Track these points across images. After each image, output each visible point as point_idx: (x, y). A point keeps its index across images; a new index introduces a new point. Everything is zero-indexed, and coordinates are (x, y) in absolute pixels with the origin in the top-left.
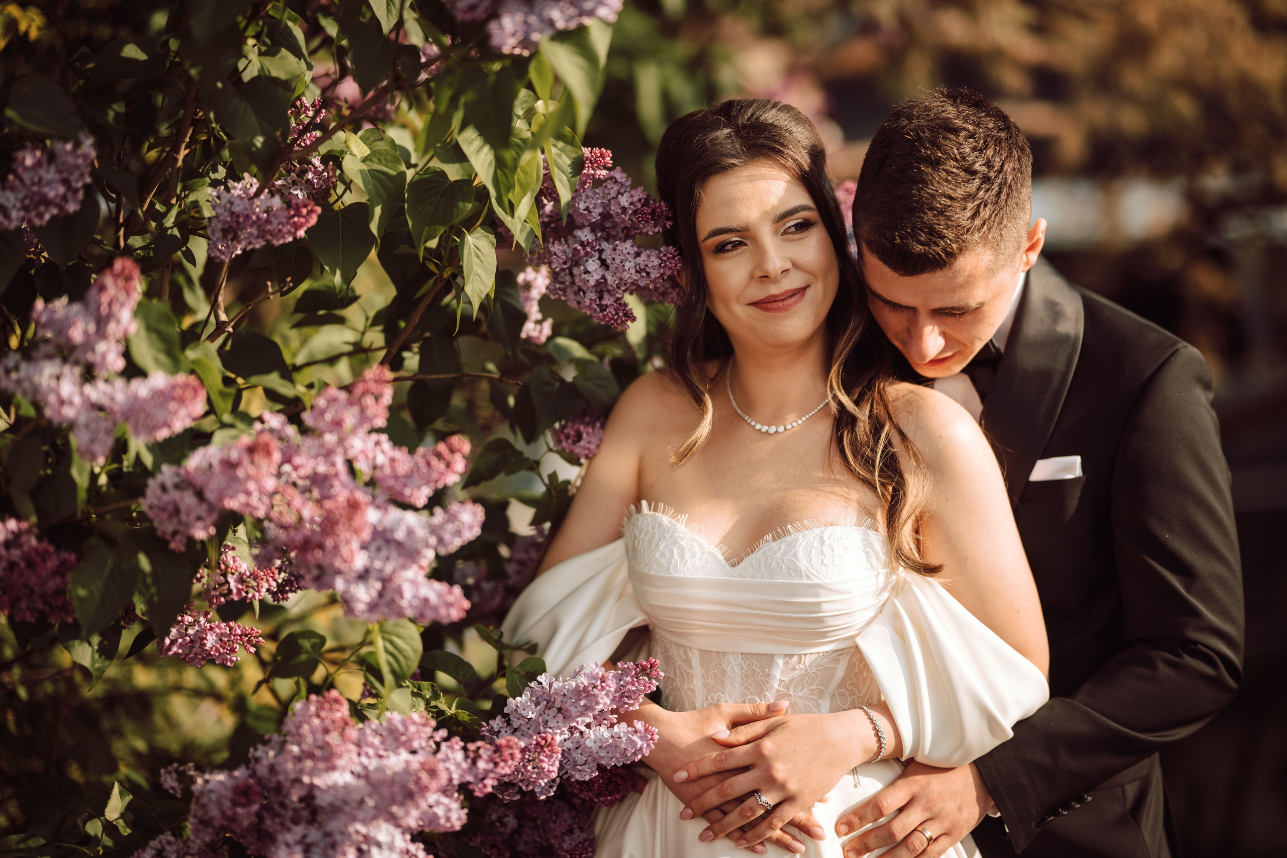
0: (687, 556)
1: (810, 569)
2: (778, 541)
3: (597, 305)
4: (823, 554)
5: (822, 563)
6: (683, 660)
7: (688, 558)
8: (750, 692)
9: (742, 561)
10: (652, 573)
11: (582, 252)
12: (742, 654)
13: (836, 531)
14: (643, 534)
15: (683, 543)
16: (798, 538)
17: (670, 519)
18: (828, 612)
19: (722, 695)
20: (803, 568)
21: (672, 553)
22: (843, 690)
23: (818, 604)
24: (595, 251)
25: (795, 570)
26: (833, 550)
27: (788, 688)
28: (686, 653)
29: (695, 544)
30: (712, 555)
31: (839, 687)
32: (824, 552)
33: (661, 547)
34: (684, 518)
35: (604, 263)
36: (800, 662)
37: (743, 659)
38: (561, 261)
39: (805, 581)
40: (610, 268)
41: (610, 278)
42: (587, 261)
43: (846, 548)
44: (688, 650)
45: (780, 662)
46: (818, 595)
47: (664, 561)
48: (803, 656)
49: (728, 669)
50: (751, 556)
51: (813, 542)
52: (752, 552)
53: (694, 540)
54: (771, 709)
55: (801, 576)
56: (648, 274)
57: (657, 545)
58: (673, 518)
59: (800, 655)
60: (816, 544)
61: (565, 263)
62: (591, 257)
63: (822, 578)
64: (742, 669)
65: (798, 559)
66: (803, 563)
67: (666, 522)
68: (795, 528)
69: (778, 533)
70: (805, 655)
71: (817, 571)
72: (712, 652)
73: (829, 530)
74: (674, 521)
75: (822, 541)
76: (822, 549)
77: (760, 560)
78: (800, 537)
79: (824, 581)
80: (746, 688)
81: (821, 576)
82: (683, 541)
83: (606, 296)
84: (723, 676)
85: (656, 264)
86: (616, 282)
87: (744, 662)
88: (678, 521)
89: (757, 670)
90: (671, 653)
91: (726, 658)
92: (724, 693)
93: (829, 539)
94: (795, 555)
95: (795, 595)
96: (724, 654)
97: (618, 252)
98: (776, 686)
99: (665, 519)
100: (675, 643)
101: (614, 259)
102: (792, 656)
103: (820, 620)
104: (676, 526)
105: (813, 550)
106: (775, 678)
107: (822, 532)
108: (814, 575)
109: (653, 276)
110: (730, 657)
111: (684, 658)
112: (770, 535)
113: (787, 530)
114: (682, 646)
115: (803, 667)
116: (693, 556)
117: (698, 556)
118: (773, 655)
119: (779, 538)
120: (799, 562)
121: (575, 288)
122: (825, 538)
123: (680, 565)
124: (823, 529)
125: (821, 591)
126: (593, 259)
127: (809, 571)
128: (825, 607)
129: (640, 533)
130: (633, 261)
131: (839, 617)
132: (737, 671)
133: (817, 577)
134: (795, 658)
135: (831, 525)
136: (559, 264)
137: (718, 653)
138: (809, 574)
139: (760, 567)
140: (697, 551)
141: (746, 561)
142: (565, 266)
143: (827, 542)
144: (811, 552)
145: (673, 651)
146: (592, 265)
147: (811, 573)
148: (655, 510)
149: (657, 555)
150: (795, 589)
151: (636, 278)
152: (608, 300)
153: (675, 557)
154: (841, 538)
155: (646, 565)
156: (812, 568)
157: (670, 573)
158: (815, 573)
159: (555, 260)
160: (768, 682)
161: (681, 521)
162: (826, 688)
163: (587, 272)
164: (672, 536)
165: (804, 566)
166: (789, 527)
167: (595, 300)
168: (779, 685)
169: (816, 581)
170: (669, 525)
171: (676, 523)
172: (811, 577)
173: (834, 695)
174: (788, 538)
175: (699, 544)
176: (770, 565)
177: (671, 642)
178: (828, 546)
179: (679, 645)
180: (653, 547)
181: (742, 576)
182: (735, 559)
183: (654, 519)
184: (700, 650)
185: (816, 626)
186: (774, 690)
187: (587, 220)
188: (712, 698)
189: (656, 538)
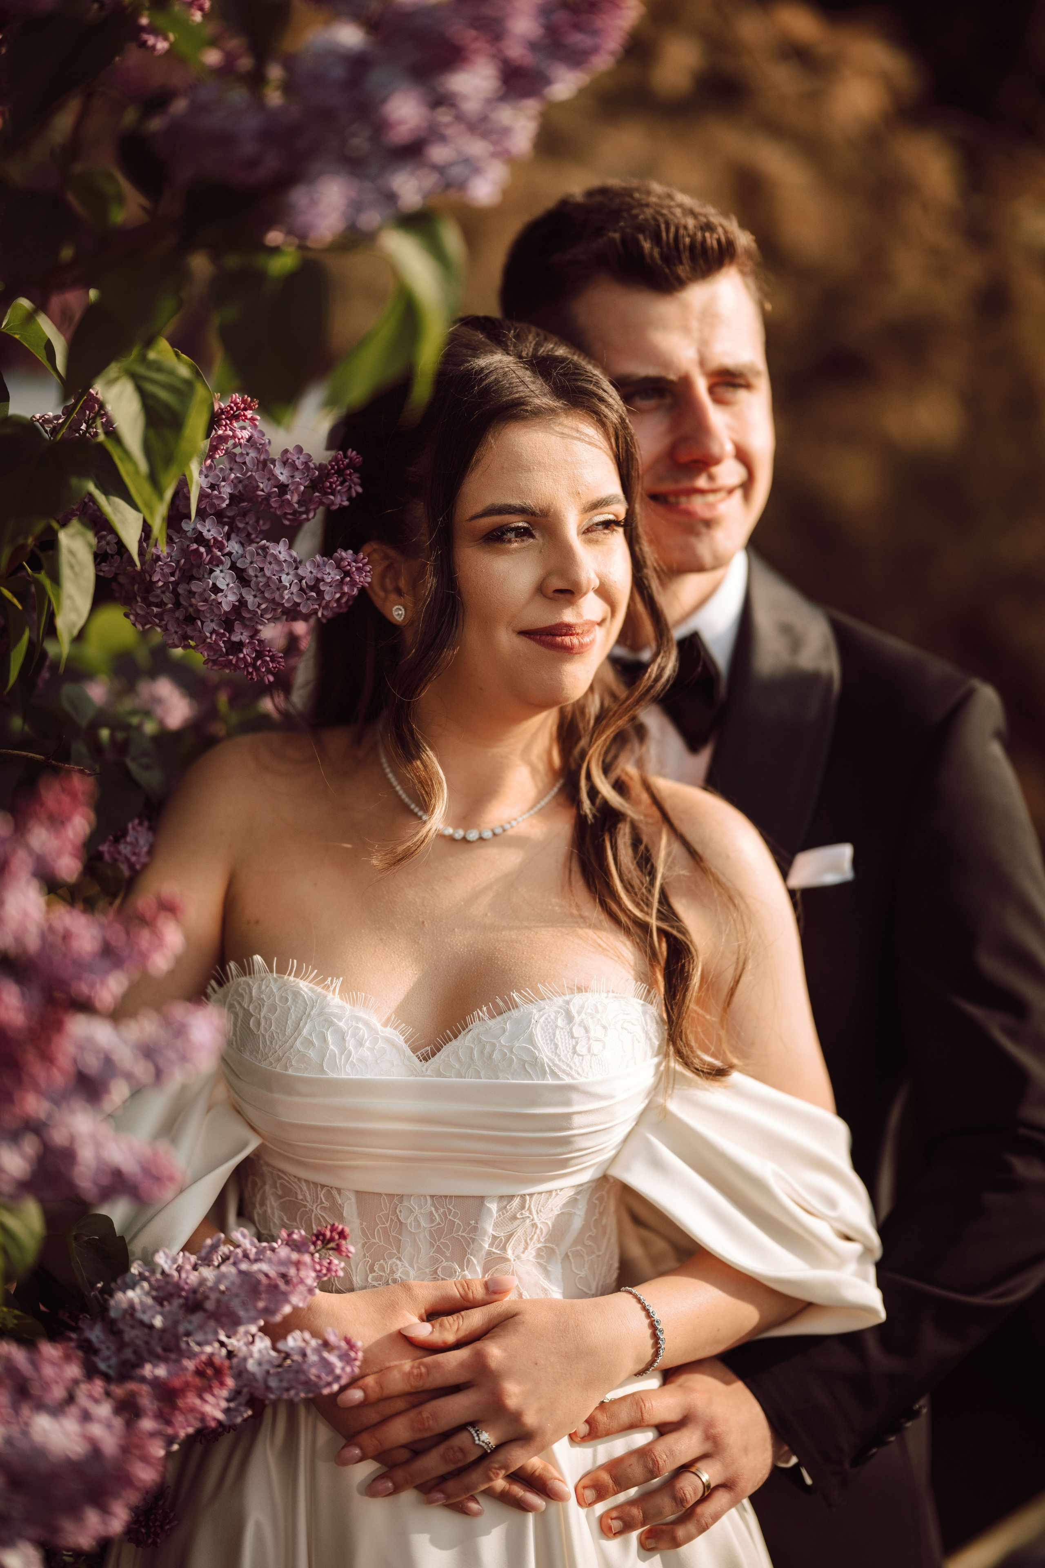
0: (351, 1044)
1: (557, 1062)
2: (499, 1018)
3: (224, 642)
4: (573, 1037)
5: (575, 1052)
6: (324, 1209)
7: (351, 1048)
8: (446, 1257)
9: (439, 1050)
10: (290, 1072)
11: (206, 558)
12: (432, 1197)
13: (587, 1000)
14: (264, 1010)
15: (341, 1024)
16: (531, 1013)
17: (311, 985)
18: (580, 1128)
19: (398, 1262)
20: (546, 1060)
21: (324, 1040)
22: (579, 1248)
23: (568, 1116)
24: (223, 555)
25: (534, 1064)
26: (587, 1030)
27: (504, 1249)
28: (329, 1196)
29: (360, 1025)
30: (388, 1041)
31: (576, 1242)
32: (576, 1035)
33: (305, 1032)
34: (338, 983)
35: (242, 577)
36: (522, 1207)
37: (433, 1205)
38: (167, 570)
39: (550, 1081)
40: (252, 584)
41: (250, 599)
42: (212, 571)
43: (604, 1027)
44: (335, 1192)
45: (493, 1207)
46: (568, 1103)
47: (312, 1054)
48: (528, 1197)
49: (409, 1221)
50: (454, 1043)
51: (556, 1018)
52: (456, 1037)
53: (358, 1019)
54: (491, 1289)
55: (544, 1073)
56: (320, 593)
57: (297, 1027)
58: (317, 984)
59: (523, 1197)
60: (560, 1022)
61: (172, 574)
62: (218, 566)
63: (576, 1076)
64: (432, 1220)
65: (536, 1047)
66: (545, 1053)
67: (306, 990)
68: (525, 996)
69: (496, 1006)
70: (531, 1195)
71: (568, 1065)
72: (380, 1194)
73: (577, 1000)
74: (319, 989)
75: (570, 1018)
76: (571, 1029)
77: (472, 1049)
78: (535, 1011)
79: (580, 1080)
80: (439, 1251)
81: (573, 1073)
82: (340, 1019)
83: (237, 627)
84: (400, 1233)
85: (338, 577)
86: (263, 606)
87: (437, 1210)
88: (327, 988)
89: (457, 1221)
90: (300, 1197)
91: (405, 1203)
92: (400, 1259)
93: (579, 1013)
94: (531, 1040)
95: (533, 1104)
96: (401, 1197)
97: (269, 558)
98: (486, 1246)
99: (304, 986)
100: (307, 1181)
101: (262, 569)
102: (511, 1197)
103: (566, 1141)
104: (326, 997)
105: (557, 1032)
106: (485, 1233)
107: (568, 1003)
108: (564, 1071)
109: (327, 597)
110: (413, 1203)
111: (326, 1204)
112: (485, 1009)
113: (511, 999)
114: (323, 1186)
115: (527, 1214)
116: (360, 1044)
117: (367, 1044)
118: (482, 1198)
119: (500, 1013)
120: (539, 1051)
121: (180, 614)
122: (574, 1011)
123: (340, 1059)
124: (567, 998)
125: (575, 1096)
126: (221, 567)
127: (555, 1065)
128: (577, 1120)
129: (260, 1007)
130: (292, 572)
131: (593, 1135)
132: (423, 1224)
133: (568, 1075)
134: (516, 1202)
135: (580, 990)
136: (163, 575)
137: (391, 1196)
138: (556, 1070)
139: (472, 1059)
140: (366, 1036)
141: (447, 1050)
142: (172, 579)
143: (577, 1019)
144: (554, 1034)
145: (304, 1194)
146: (223, 578)
147: (559, 1068)
148: (282, 970)
149: (298, 1043)
150: (533, 1095)
151: (298, 600)
152: (240, 635)
153: (332, 1047)
154: (597, 1012)
155: (279, 1060)
156: (560, 1060)
157: (323, 1071)
158: (564, 1067)
159: (158, 569)
160: (473, 1240)
161: (332, 989)
162: (557, 1245)
163: (216, 589)
164: (321, 1014)
165: (547, 1057)
166: (515, 995)
167: (223, 635)
168: (491, 1245)
169: (567, 1080)
170: (310, 994)
171: (324, 992)
172: (560, 1073)
173: (567, 1256)
174: (515, 1013)
175: (367, 1024)
176: (490, 1056)
177: (299, 1179)
178: (580, 1025)
179: (315, 1184)
180: (288, 1032)
181: (439, 1074)
182: (428, 1048)
183: (283, 986)
184: (358, 1193)
185: (559, 1150)
186: (483, 1253)
187: (213, 505)
188: (382, 1269)
189: (293, 1016)
